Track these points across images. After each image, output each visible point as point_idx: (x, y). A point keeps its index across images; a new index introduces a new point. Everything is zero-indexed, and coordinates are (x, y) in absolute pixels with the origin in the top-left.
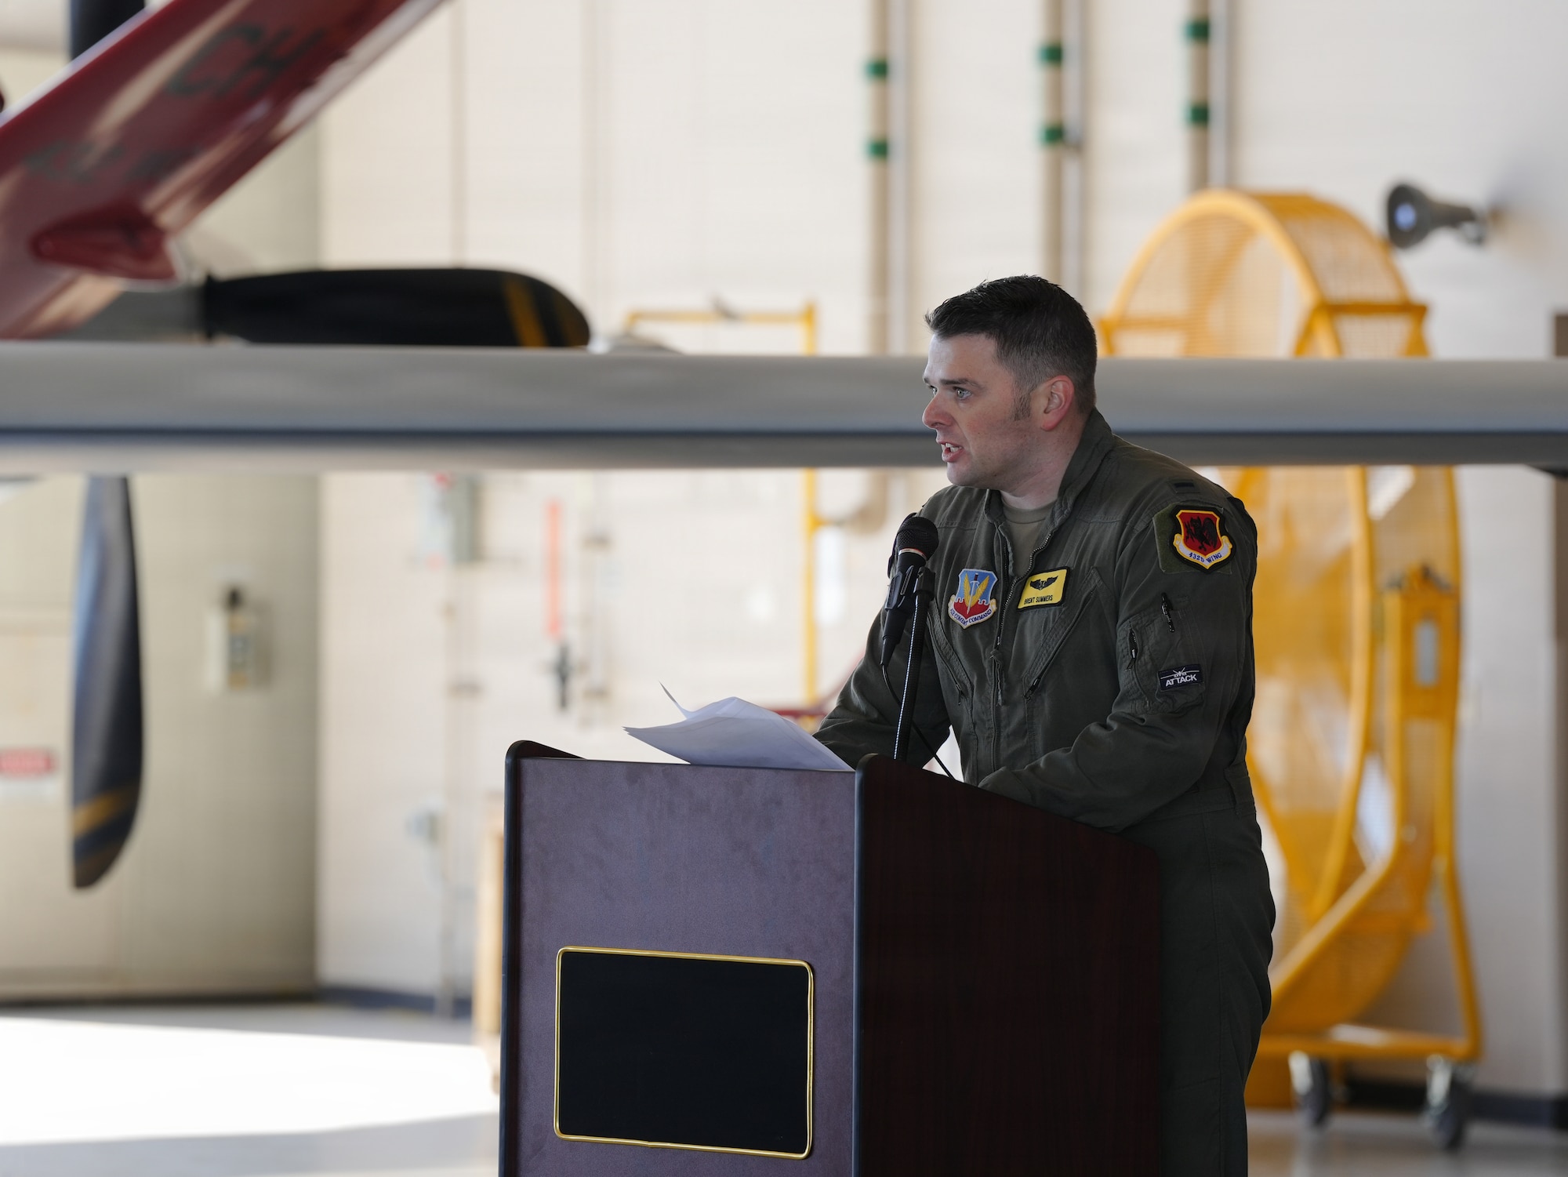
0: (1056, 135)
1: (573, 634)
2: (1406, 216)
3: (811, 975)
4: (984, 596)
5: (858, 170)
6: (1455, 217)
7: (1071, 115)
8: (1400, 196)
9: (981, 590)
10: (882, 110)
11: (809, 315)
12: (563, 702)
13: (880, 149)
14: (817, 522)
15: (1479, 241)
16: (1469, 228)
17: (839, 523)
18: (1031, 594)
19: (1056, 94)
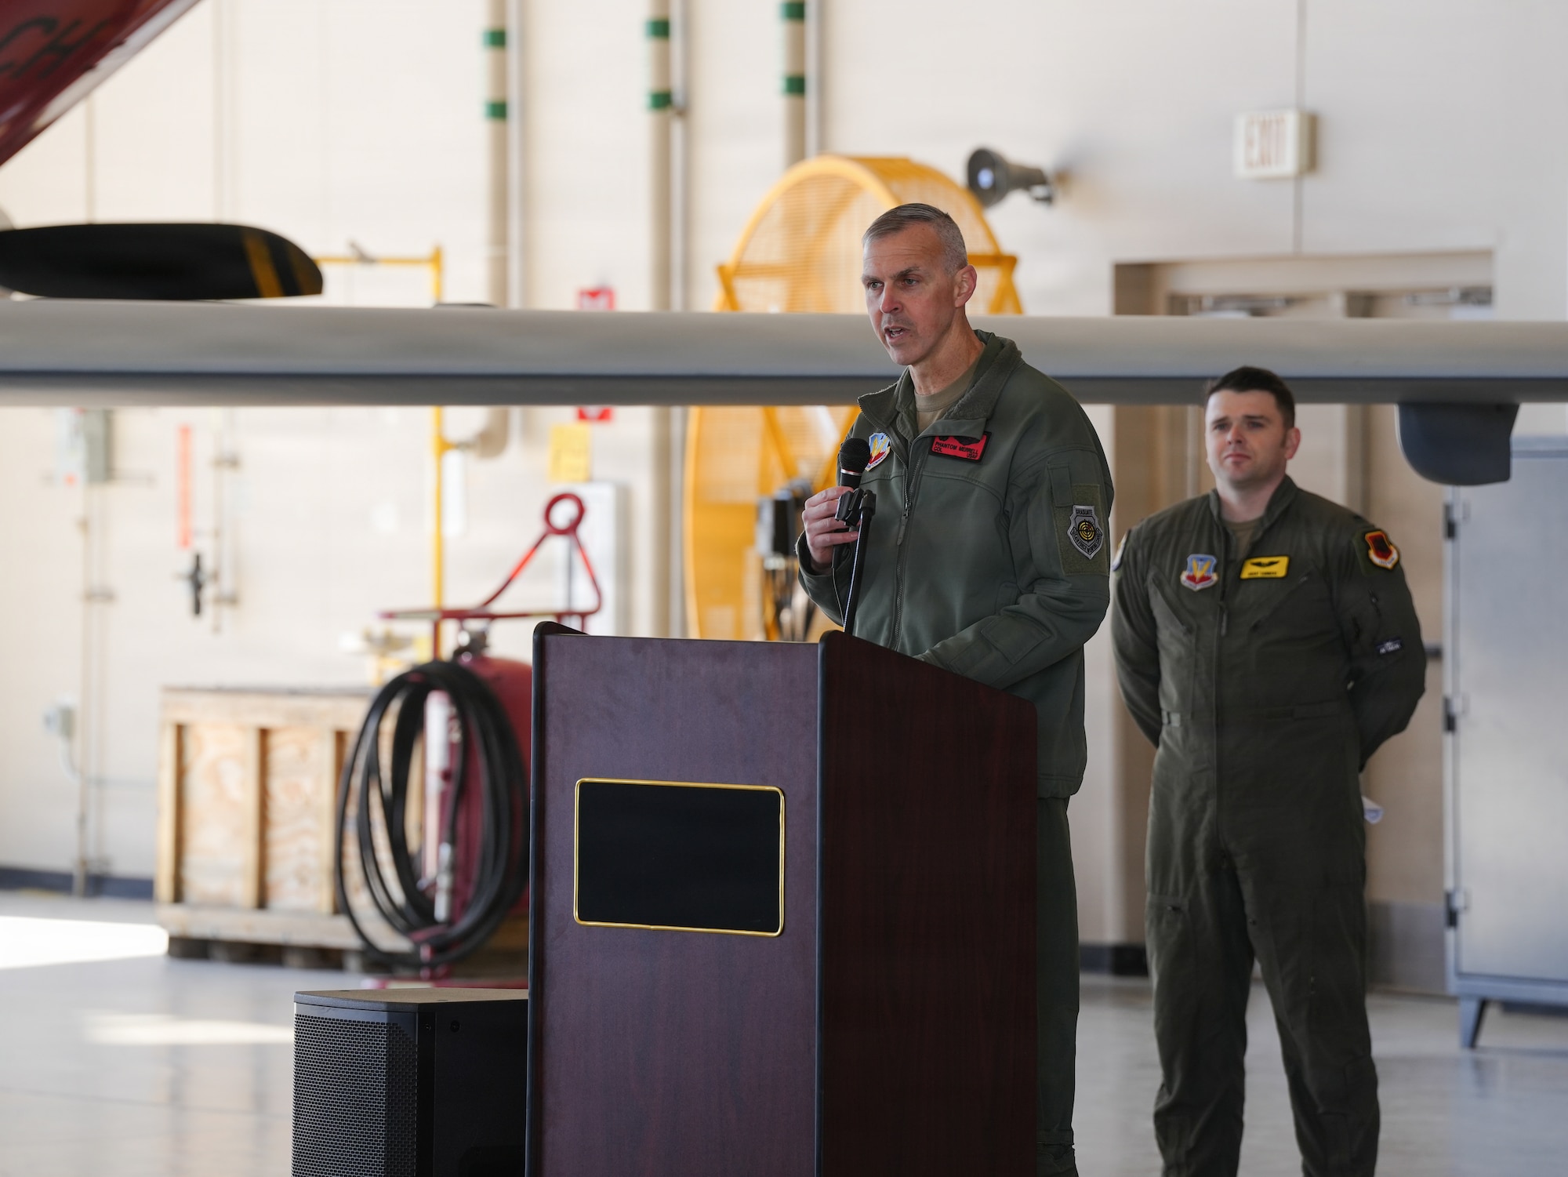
0: (662, 100)
1: (204, 545)
2: (985, 178)
3: (782, 798)
4: (1208, 571)
5: (480, 128)
6: (1028, 179)
7: (676, 84)
8: (980, 160)
9: (1206, 567)
10: (500, 75)
11: (436, 259)
12: (197, 608)
13: (499, 111)
14: (444, 446)
15: (1048, 200)
16: (1040, 191)
17: (462, 446)
18: (1250, 570)
19: (663, 64)
